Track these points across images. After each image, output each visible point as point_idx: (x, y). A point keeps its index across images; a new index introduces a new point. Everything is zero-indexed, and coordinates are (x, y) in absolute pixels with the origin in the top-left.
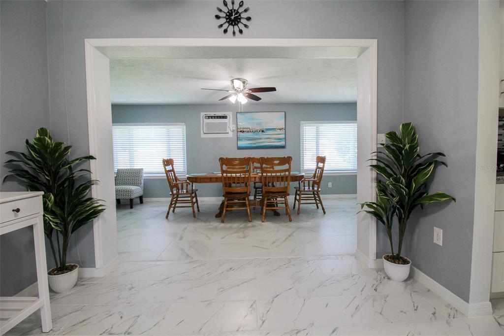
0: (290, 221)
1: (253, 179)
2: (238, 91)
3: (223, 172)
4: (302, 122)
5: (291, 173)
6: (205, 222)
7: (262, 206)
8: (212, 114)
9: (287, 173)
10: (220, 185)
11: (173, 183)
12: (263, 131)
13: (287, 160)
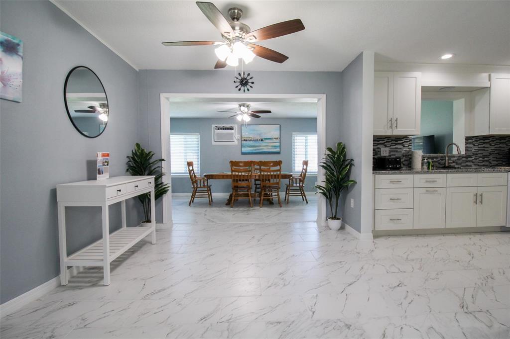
0: (281, 207)
1: (254, 177)
2: (243, 113)
3: (232, 171)
4: (293, 133)
5: (281, 173)
6: (218, 207)
7: (260, 197)
8: (221, 126)
9: (279, 173)
10: (230, 181)
11: (193, 179)
12: (262, 140)
13: (279, 163)
